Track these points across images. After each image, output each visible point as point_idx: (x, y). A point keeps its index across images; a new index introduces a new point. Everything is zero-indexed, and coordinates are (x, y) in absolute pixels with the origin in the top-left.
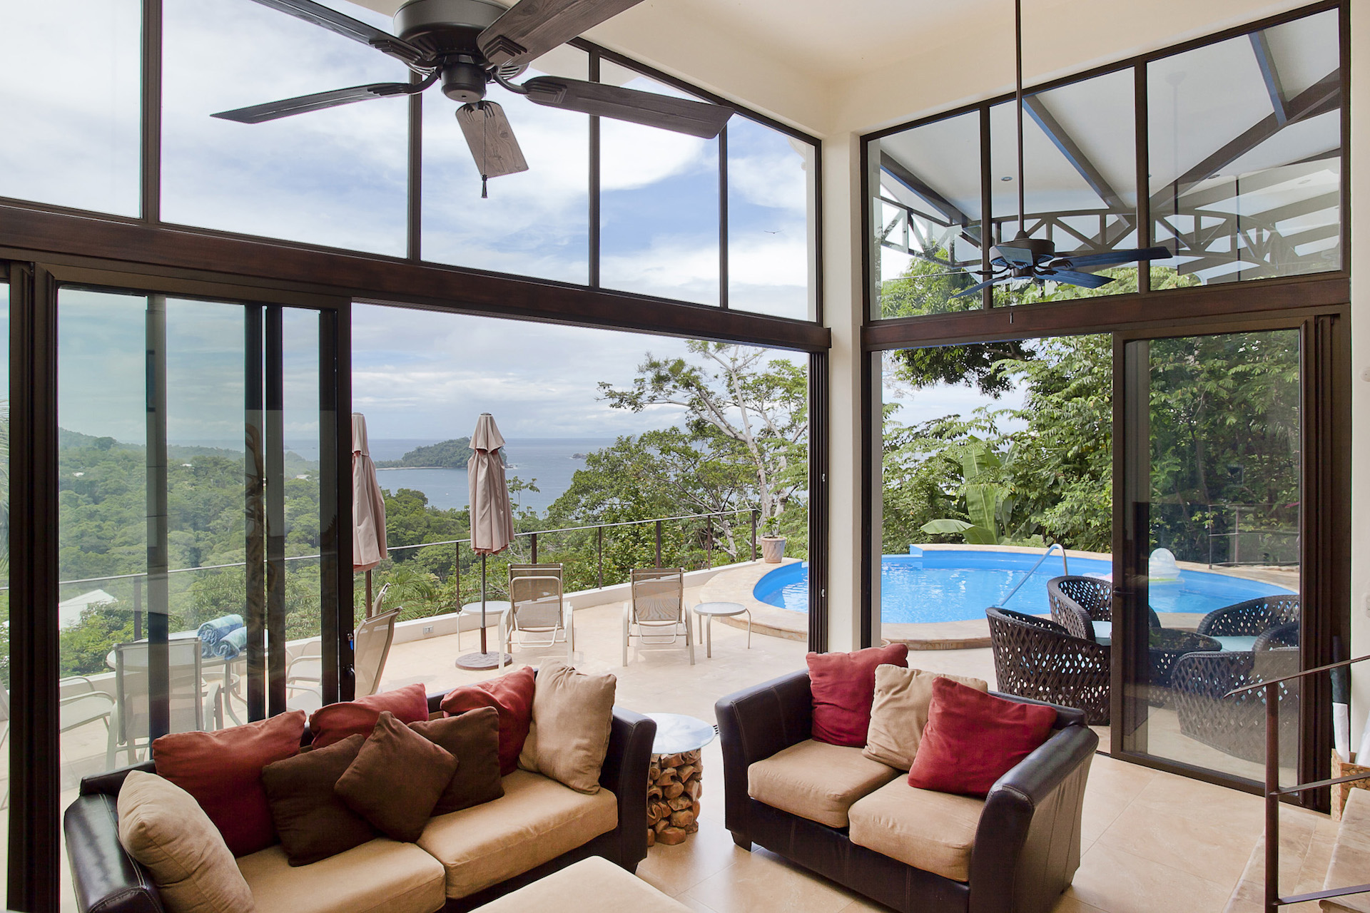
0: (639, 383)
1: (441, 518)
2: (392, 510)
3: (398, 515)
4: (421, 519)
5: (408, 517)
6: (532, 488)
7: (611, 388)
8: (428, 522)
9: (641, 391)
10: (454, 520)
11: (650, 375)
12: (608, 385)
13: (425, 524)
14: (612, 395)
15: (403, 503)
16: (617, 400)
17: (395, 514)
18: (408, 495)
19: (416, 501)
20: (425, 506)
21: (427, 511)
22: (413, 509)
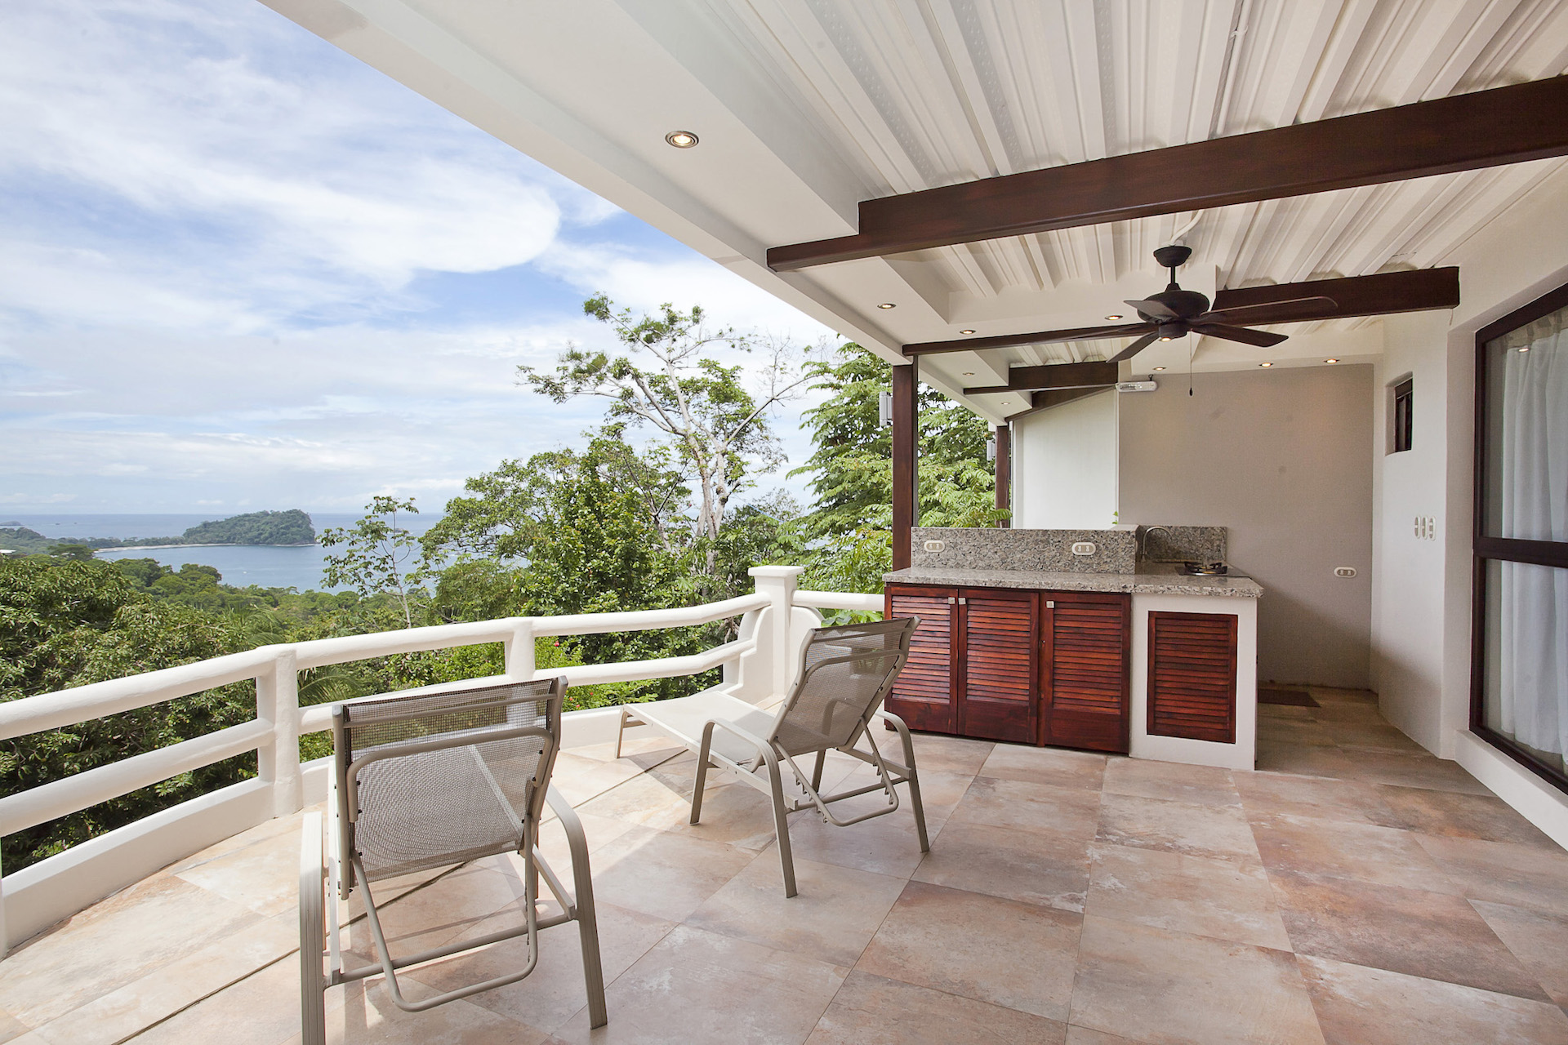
0: (561, 372)
1: (240, 595)
2: (174, 588)
3: (182, 593)
4: (213, 597)
5: (196, 595)
7: (533, 372)
8: (223, 599)
9: (564, 380)
10: (256, 597)
11: (572, 366)
12: (529, 369)
13: (219, 602)
14: (534, 380)
15: (189, 580)
16: (541, 386)
17: (179, 593)
18: (195, 572)
19: (205, 578)
20: (219, 583)
21: (221, 588)
22: (203, 586)
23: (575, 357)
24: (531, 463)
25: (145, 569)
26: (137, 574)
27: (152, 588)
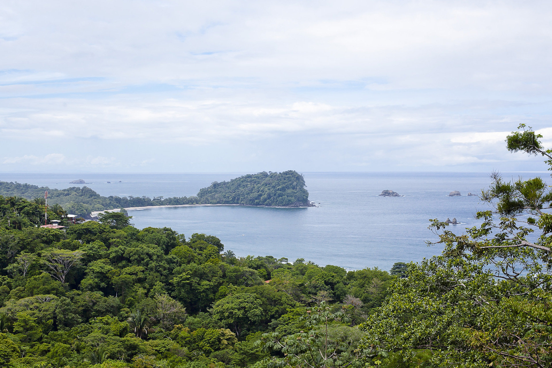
1: (237, 267)
2: (186, 258)
3: (192, 264)
4: (217, 268)
5: (202, 266)
8: (224, 271)
10: (251, 270)
13: (220, 273)
15: (197, 250)
17: (189, 262)
18: (202, 241)
19: (211, 248)
20: (222, 253)
21: (223, 259)
22: (208, 257)
23: (502, 190)
25: (164, 238)
26: (158, 244)
27: (169, 256)
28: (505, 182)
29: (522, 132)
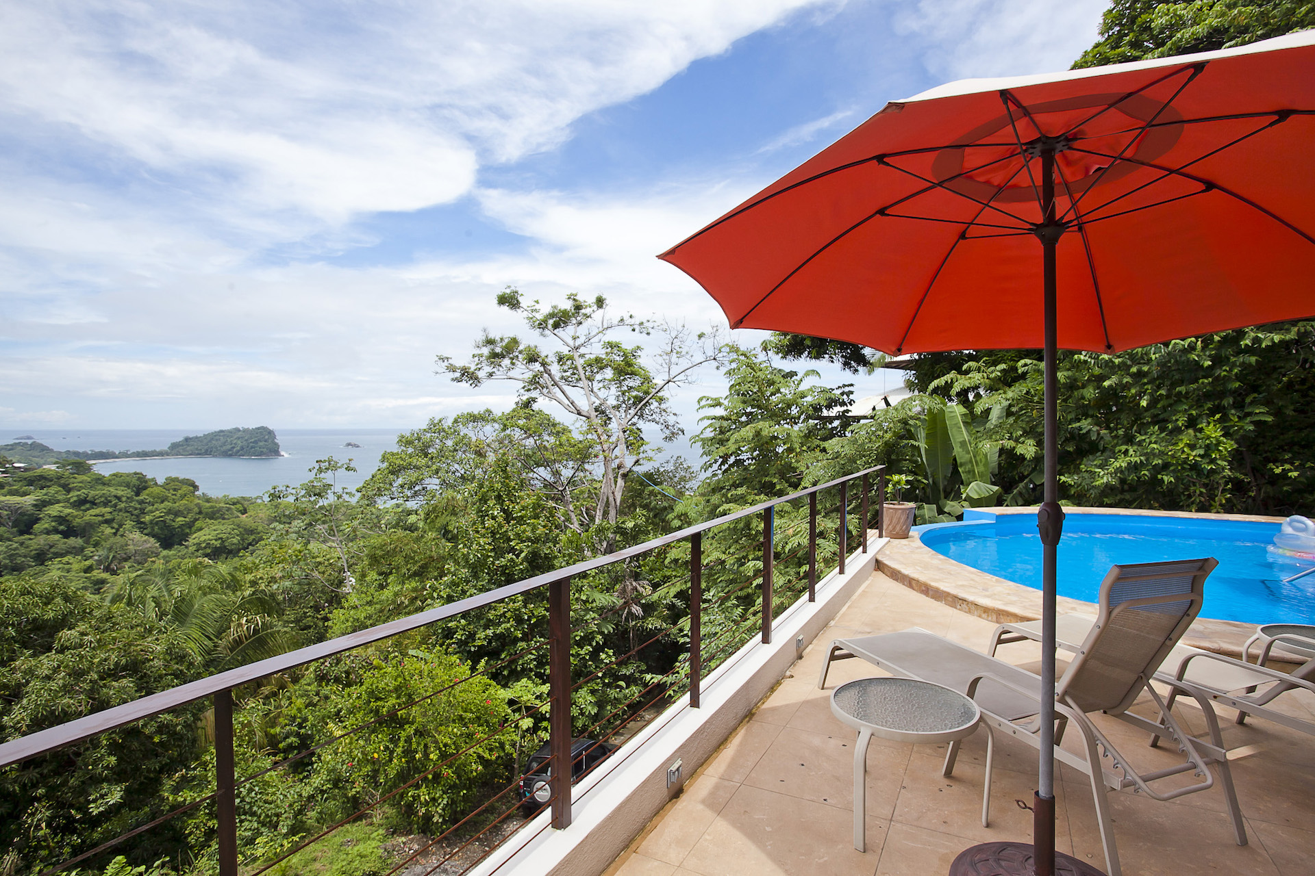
0: (477, 359)
1: (213, 504)
2: (159, 498)
3: (166, 503)
4: (192, 506)
5: (177, 504)
6: (348, 469)
7: (450, 361)
8: (200, 508)
9: (479, 366)
10: (228, 505)
11: (486, 351)
12: (448, 358)
13: (196, 510)
14: (452, 369)
15: (171, 491)
16: (458, 375)
17: (162, 502)
18: (177, 483)
19: (185, 489)
20: (196, 493)
21: (199, 498)
22: (183, 497)
23: (490, 342)
24: (456, 421)
25: (135, 481)
26: (128, 486)
27: (141, 498)
28: (491, 336)
29: (508, 291)
